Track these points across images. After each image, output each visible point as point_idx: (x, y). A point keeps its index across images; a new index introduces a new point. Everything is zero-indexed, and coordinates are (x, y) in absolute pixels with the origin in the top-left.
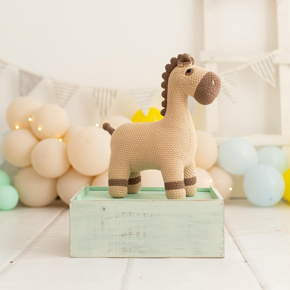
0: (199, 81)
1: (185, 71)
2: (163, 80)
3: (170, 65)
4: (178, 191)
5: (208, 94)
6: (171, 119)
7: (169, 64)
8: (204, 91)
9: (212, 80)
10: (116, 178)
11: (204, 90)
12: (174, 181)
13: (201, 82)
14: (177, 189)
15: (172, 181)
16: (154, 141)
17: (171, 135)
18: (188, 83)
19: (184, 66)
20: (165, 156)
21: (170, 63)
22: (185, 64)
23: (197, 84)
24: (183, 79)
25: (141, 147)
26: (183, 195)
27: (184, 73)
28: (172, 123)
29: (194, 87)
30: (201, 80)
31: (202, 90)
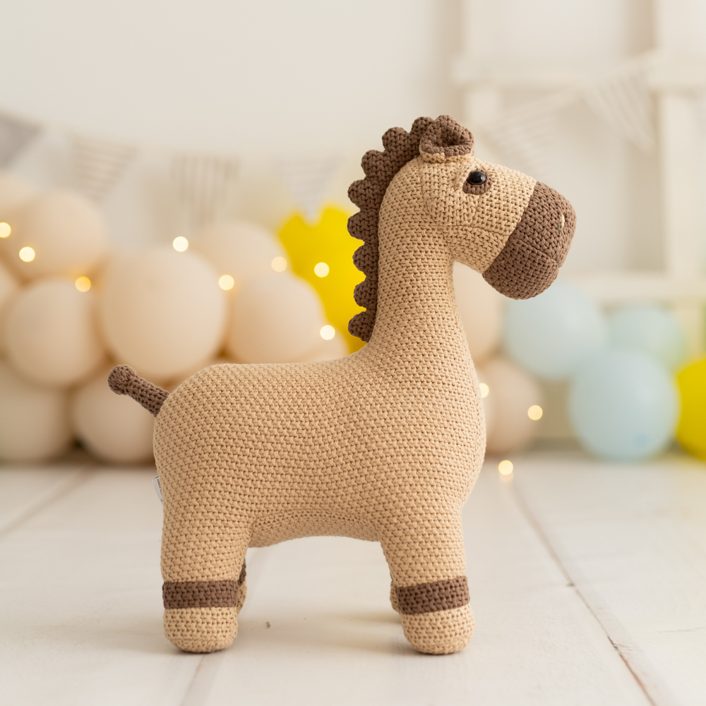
0: (518, 217)
1: (465, 179)
2: (356, 210)
3: (385, 155)
4: (450, 616)
5: (548, 261)
6: (412, 351)
7: (377, 152)
8: (536, 251)
9: (558, 213)
10: (205, 579)
11: (539, 247)
12: (442, 578)
13: (524, 217)
14: (444, 609)
15: (435, 579)
16: (359, 432)
17: (421, 408)
18: (475, 222)
19: (450, 159)
20: (408, 488)
21: (382, 149)
22: (455, 155)
23: (513, 226)
24: (458, 207)
25: (305, 457)
26: (458, 631)
27: (462, 184)
28: (418, 364)
29: (501, 237)
30: (525, 213)
31: (532, 248)
